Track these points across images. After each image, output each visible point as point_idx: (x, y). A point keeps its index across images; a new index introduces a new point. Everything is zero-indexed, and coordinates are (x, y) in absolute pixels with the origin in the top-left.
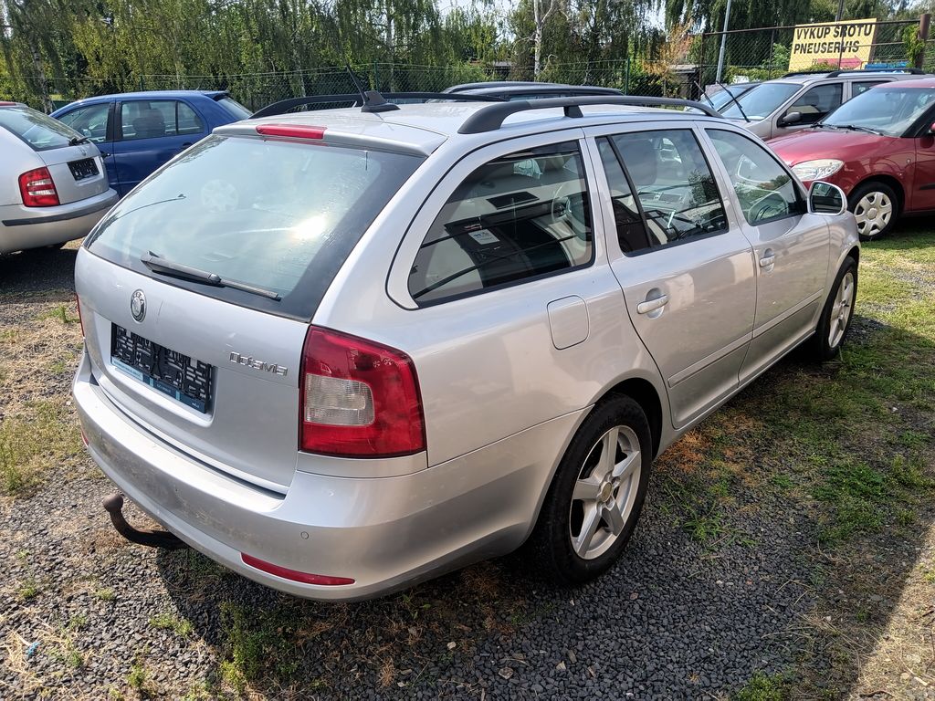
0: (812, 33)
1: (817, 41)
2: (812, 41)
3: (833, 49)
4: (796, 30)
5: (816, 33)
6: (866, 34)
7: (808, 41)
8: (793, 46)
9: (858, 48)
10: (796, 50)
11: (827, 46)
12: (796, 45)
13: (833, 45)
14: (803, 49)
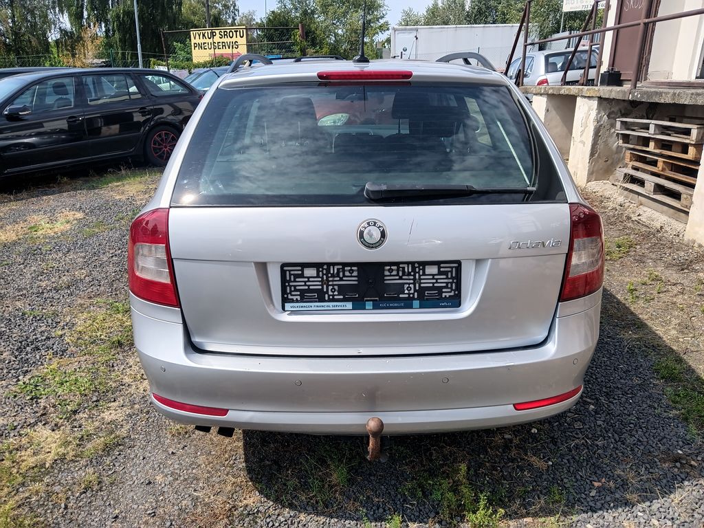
0: (204, 35)
1: (207, 41)
2: (205, 41)
3: (221, 47)
4: (192, 32)
5: (206, 35)
6: (241, 37)
7: (202, 41)
8: (193, 45)
9: (237, 45)
10: (195, 47)
11: (216, 45)
12: (194, 44)
13: (221, 44)
14: (200, 46)
